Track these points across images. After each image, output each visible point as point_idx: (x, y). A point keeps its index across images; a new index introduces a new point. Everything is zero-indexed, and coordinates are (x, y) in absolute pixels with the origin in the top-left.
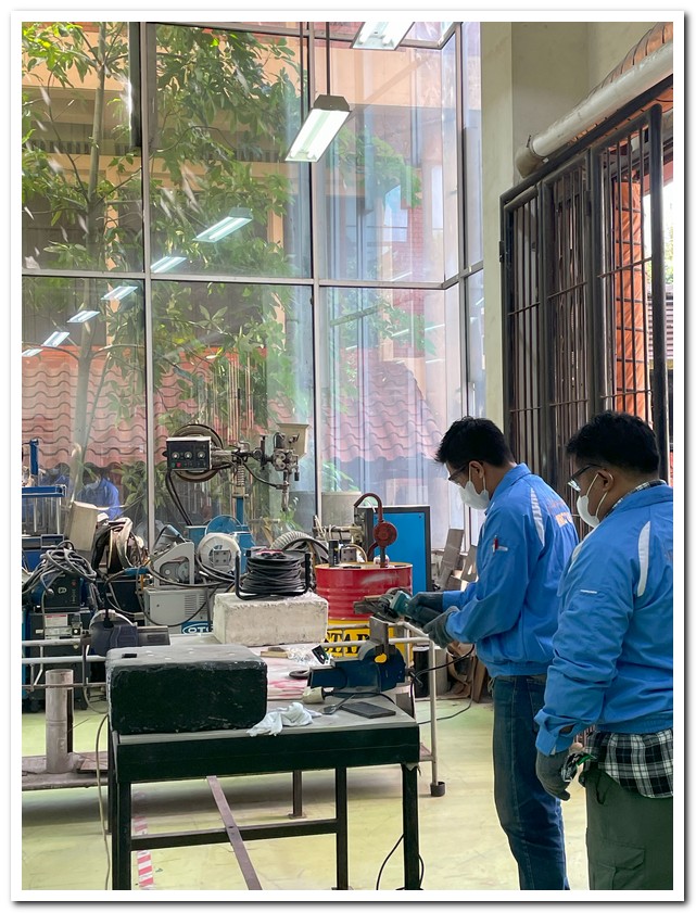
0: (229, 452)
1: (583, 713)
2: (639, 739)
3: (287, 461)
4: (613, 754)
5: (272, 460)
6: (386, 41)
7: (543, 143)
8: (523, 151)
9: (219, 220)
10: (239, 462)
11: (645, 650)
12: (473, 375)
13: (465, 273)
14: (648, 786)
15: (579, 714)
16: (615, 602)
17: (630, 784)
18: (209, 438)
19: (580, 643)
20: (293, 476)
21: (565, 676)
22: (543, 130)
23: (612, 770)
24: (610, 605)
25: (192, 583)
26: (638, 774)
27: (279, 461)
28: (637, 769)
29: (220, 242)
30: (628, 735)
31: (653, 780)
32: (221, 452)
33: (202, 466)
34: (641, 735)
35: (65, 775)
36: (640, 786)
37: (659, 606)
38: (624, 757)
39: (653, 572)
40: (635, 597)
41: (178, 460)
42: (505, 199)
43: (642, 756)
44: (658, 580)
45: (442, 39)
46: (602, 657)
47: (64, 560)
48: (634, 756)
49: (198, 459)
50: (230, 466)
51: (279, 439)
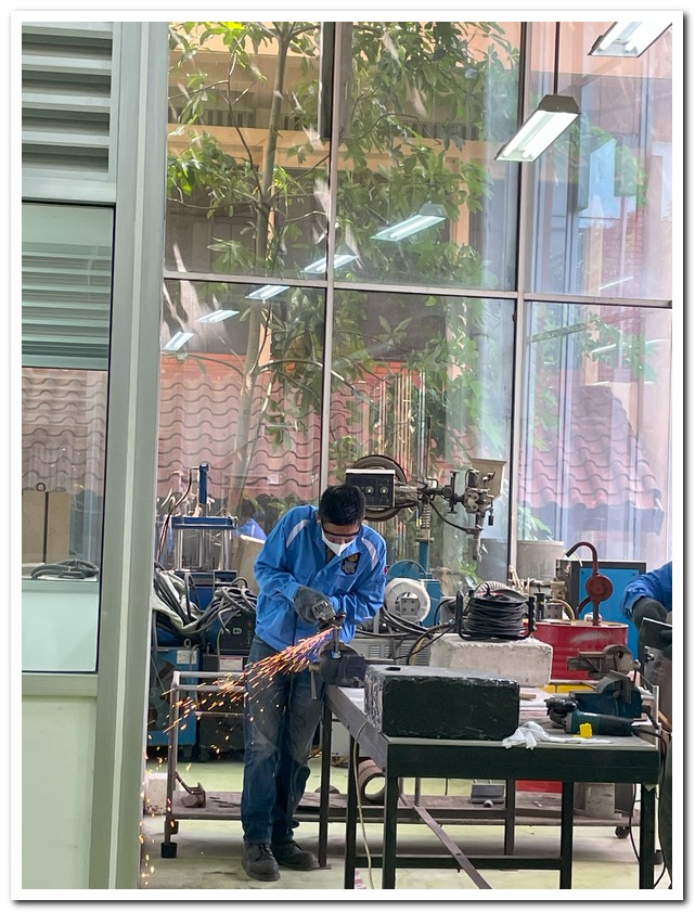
0: (413, 488)
3: (480, 502)
5: (462, 500)
6: (629, 47)
10: (425, 501)
18: (393, 472)
20: (486, 520)
25: (376, 632)
27: (471, 502)
32: (405, 488)
33: (384, 503)
47: (241, 598)
49: (381, 494)
50: (416, 504)
51: (472, 476)
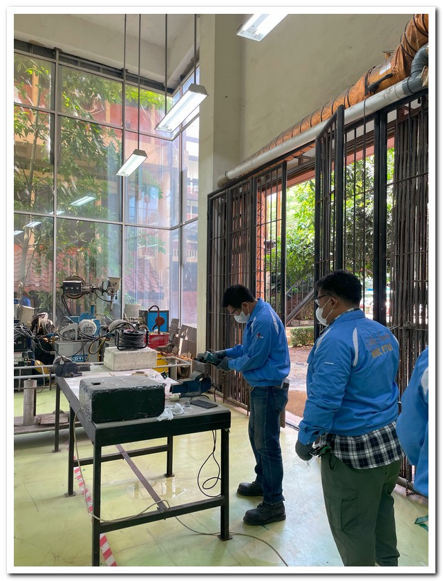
0: (89, 287)
1: (325, 425)
2: (352, 439)
3: (112, 292)
4: (339, 446)
5: (106, 291)
6: (169, 128)
7: (232, 173)
8: (222, 177)
9: (82, 197)
10: (92, 292)
11: (356, 394)
12: (183, 263)
13: (181, 224)
14: (357, 463)
15: (324, 425)
16: (343, 369)
17: (348, 462)
18: (81, 282)
19: (326, 390)
21: (317, 406)
22: (233, 168)
23: (338, 454)
24: (341, 370)
25: (76, 340)
26: (352, 457)
27: (109, 292)
28: (351, 454)
29: (82, 206)
30: (346, 437)
31: (360, 460)
32: (86, 287)
33: (77, 293)
34: (353, 437)
35: (33, 426)
36: (353, 463)
37: (363, 372)
38: (345, 448)
39: (361, 354)
40: (352, 366)
41: (68, 290)
42: (209, 196)
43: (354, 447)
44: (363, 358)
45: (173, 138)
46: (336, 397)
47: (21, 330)
48: (350, 447)
49: (76, 290)
50: (89, 293)
51: (109, 283)
